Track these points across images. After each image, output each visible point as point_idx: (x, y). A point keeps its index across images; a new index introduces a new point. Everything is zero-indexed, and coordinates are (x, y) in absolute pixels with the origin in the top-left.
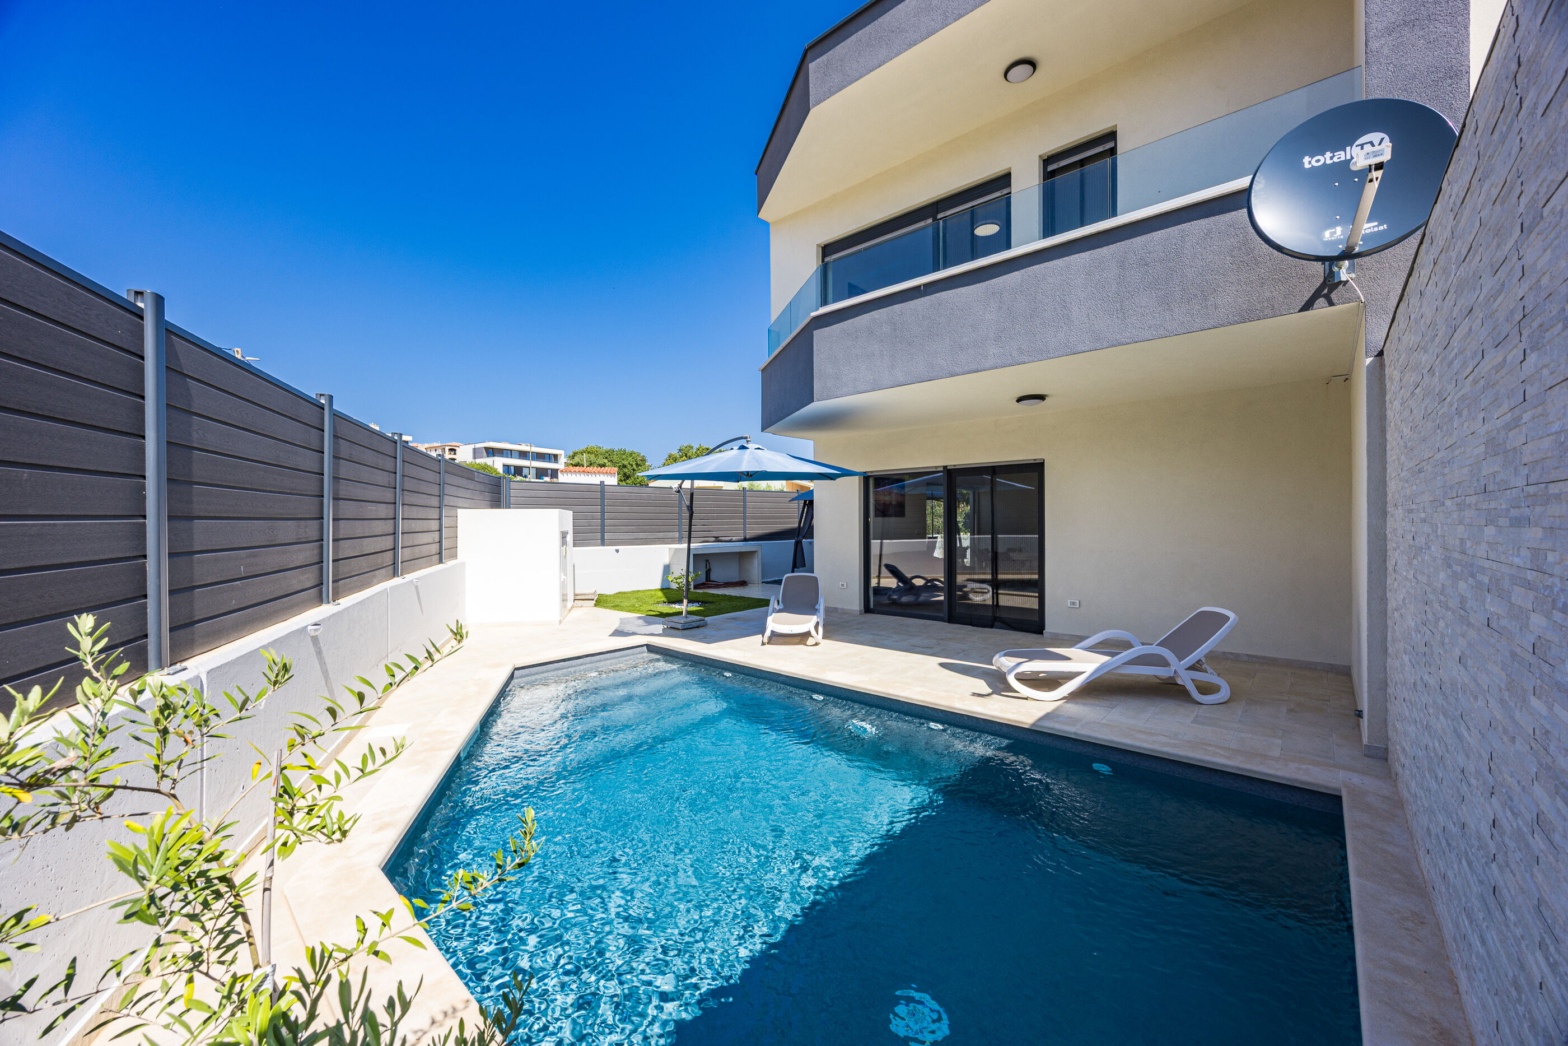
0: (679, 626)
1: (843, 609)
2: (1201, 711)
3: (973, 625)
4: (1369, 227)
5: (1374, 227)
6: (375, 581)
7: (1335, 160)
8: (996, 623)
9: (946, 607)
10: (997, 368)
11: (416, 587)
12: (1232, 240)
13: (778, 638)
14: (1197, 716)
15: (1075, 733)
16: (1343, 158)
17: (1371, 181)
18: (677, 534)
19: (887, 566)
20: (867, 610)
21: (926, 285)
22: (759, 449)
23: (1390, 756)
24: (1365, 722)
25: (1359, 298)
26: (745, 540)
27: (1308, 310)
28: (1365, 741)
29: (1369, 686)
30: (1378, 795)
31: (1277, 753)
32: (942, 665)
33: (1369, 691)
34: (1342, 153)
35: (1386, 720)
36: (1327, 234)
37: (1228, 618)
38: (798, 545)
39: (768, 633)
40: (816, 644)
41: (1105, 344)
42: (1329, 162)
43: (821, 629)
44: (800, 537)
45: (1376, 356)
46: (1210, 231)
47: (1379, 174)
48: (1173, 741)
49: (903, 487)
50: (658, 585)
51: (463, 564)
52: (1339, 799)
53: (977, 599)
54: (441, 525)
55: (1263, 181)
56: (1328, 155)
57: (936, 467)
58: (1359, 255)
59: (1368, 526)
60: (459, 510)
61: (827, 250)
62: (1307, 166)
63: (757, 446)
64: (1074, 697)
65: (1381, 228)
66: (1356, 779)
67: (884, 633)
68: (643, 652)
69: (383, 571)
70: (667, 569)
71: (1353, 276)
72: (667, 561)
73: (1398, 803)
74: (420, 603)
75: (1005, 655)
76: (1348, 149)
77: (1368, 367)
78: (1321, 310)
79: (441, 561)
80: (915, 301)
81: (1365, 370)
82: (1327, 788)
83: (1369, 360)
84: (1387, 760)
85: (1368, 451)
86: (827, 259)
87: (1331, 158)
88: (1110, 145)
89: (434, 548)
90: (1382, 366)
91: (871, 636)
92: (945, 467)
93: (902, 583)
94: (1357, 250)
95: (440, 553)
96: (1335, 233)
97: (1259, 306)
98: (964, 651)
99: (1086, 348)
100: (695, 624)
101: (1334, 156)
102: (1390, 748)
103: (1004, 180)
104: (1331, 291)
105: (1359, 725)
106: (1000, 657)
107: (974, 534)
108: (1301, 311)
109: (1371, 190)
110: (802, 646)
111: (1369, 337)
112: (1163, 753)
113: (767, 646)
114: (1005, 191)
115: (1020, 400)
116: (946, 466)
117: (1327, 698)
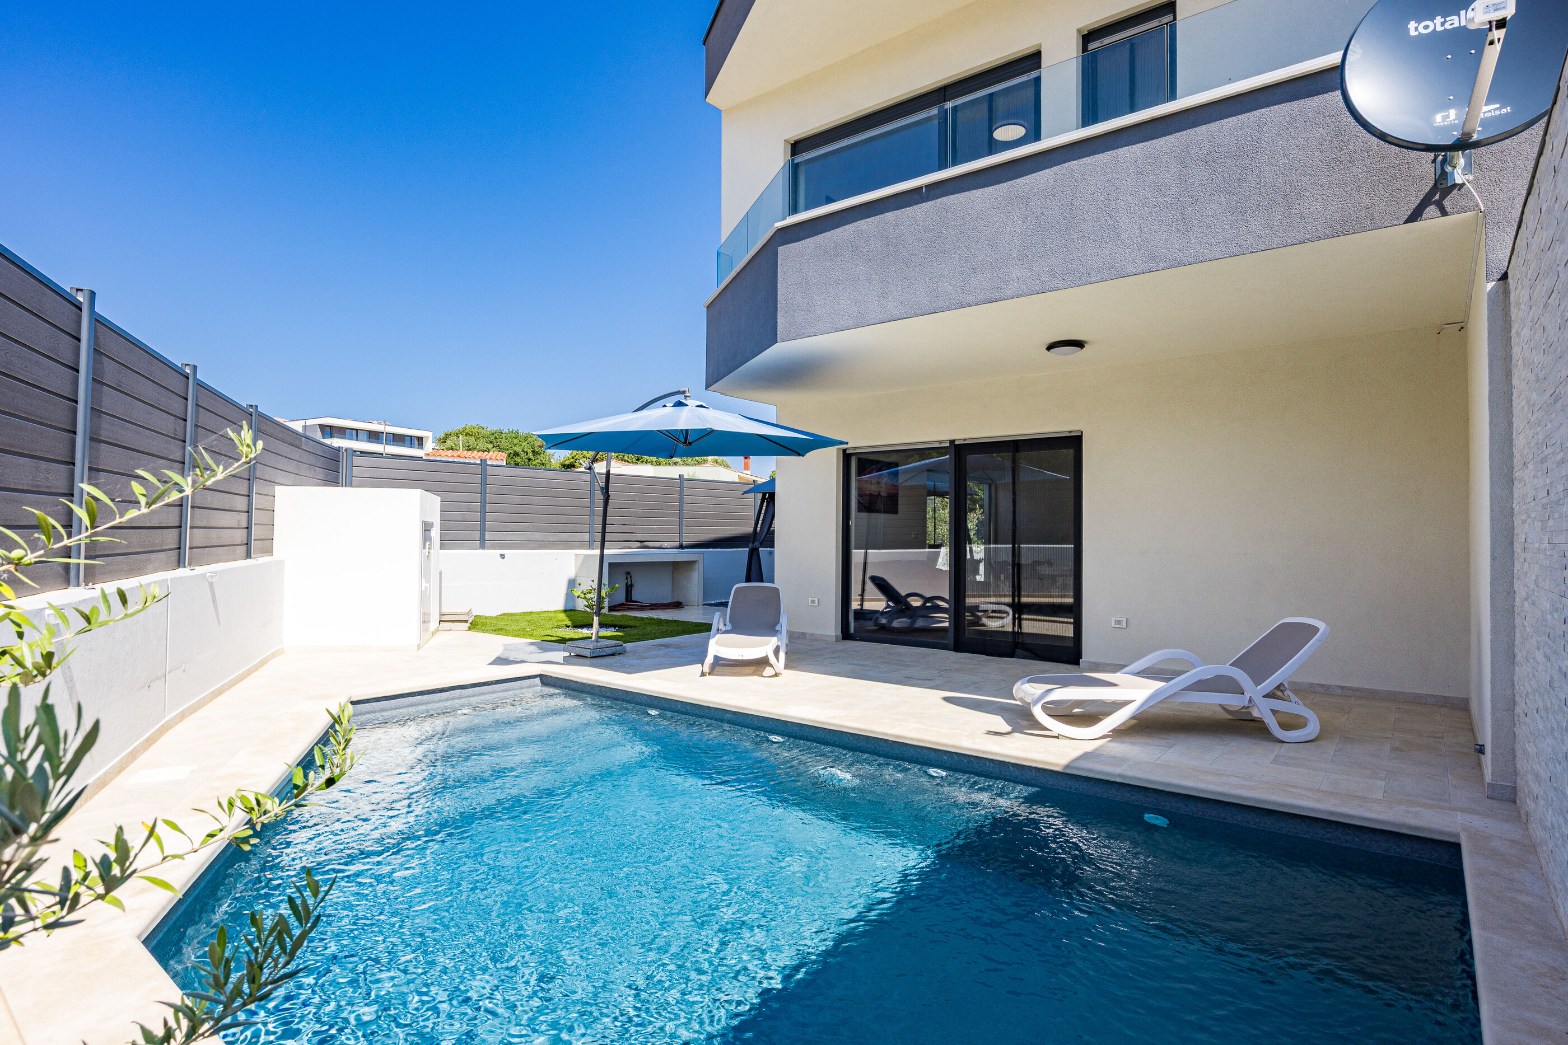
0: (587, 653)
1: (812, 635)
2: (1284, 749)
3: (987, 655)
4: (1488, 110)
5: (1495, 110)
6: (150, 567)
7: (1447, 26)
8: (1018, 651)
9: (951, 634)
10: (1021, 296)
11: (211, 584)
12: (1321, 131)
13: (722, 666)
14: (1277, 756)
15: (1120, 776)
16: (1456, 25)
17: (1492, 43)
18: (586, 537)
19: (874, 579)
20: (846, 635)
21: (930, 186)
22: (701, 406)
23: (1520, 794)
24: (1487, 759)
25: (1477, 206)
26: (681, 547)
27: (1416, 221)
28: (1488, 778)
29: (1493, 707)
30: (1506, 839)
31: (1380, 795)
32: (946, 699)
33: (1493, 714)
34: (1456, 18)
35: (1513, 750)
36: (1438, 118)
37: (1318, 629)
38: (754, 554)
39: (709, 660)
40: (776, 675)
41: (1162, 265)
42: (1439, 28)
43: (782, 655)
44: (757, 544)
45: (1499, 280)
46: (1293, 119)
47: (1499, 34)
48: (1248, 783)
49: (896, 474)
50: (560, 606)
51: (281, 563)
52: (1456, 847)
53: (993, 625)
54: (250, 504)
55: (1359, 51)
56: (1439, 20)
57: (941, 442)
58: (1477, 145)
59: (1491, 498)
60: (278, 488)
61: (797, 147)
62: (1413, 33)
63: (700, 403)
64: (1119, 733)
65: (1504, 111)
66: (1478, 822)
67: (867, 663)
68: (535, 686)
69: (162, 556)
70: (572, 583)
71: (1471, 178)
72: (572, 574)
73: (1530, 848)
74: (216, 609)
75: (1029, 681)
76: (1462, 13)
77: (1489, 294)
78: (1432, 222)
79: (248, 555)
80: (914, 207)
81: (1486, 297)
82: (1441, 833)
83: (1490, 285)
84: (1515, 802)
85: (1490, 401)
86: (799, 159)
87: (1443, 24)
88: (1168, 18)
89: (240, 536)
90: (1506, 292)
91: (851, 667)
92: (952, 442)
93: (893, 602)
94: (1475, 137)
95: (248, 544)
96: (1448, 116)
97: (1354, 216)
98: (974, 683)
99: (1138, 270)
100: (609, 651)
101: (1445, 21)
102: (1520, 783)
103: (1033, 60)
104: (1443, 197)
105: (1479, 764)
106: (1022, 684)
107: (990, 543)
108: (1406, 222)
109: (1492, 55)
110: (755, 678)
111: (1490, 255)
112: (1234, 796)
113: (708, 677)
114: (1034, 74)
115: (1050, 347)
116: (954, 441)
117: (1440, 735)
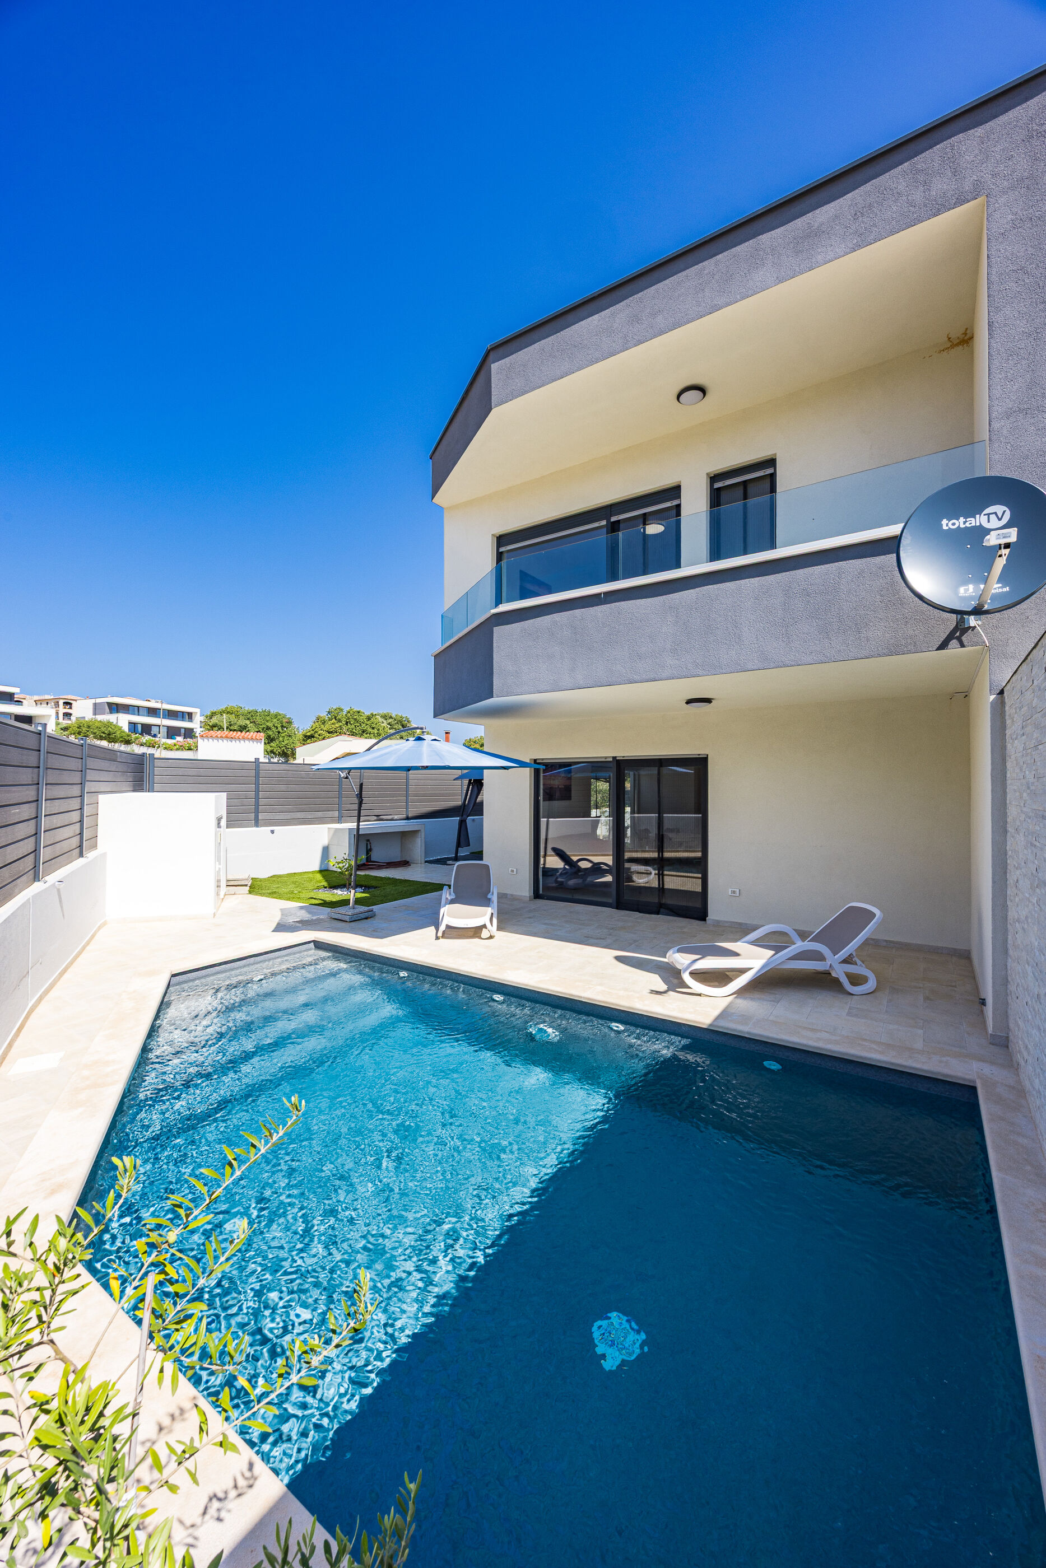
1: (512, 895)
2: (853, 1002)
3: (640, 912)
4: (996, 588)
5: (999, 588)
6: (17, 890)
7: (967, 525)
8: (662, 910)
9: (613, 890)
10: (673, 678)
11: (59, 890)
12: (881, 581)
13: (453, 932)
14: (850, 1008)
15: (748, 1033)
16: (973, 524)
17: (1000, 556)
18: (336, 814)
19: (554, 849)
20: (537, 895)
21: (607, 594)
23: (1010, 1044)
24: (989, 1009)
25: (984, 642)
26: (407, 818)
27: (944, 649)
28: (990, 1030)
29: (994, 983)
30: (1006, 1085)
31: (919, 1045)
32: (618, 958)
33: (993, 987)
34: (973, 519)
35: (1007, 1012)
36: (962, 590)
37: (874, 915)
38: (462, 824)
39: (442, 928)
40: (491, 937)
41: (772, 665)
42: (962, 526)
43: (495, 921)
44: (465, 816)
45: (998, 694)
46: (863, 571)
47: (1007, 551)
48: (834, 1038)
49: (570, 772)
50: (316, 867)
51: (104, 855)
52: (974, 1089)
53: (640, 881)
54: (82, 815)
55: (910, 538)
56: (962, 520)
57: (606, 758)
58: (987, 612)
59: (992, 842)
60: (102, 796)
61: (502, 540)
62: (945, 527)
63: (433, 737)
64: (741, 992)
65: (1005, 590)
66: (987, 1070)
67: (555, 922)
68: (310, 949)
69: (25, 877)
70: (326, 850)
71: (980, 623)
72: (326, 843)
73: (1021, 1093)
74: (62, 907)
75: (679, 951)
76: (978, 516)
77: (991, 703)
78: (954, 650)
79: (81, 855)
80: (596, 608)
81: (989, 706)
82: (965, 1079)
83: (992, 697)
84: (1008, 1047)
85: (992, 776)
86: (502, 550)
87: (965, 523)
88: (770, 471)
89: (75, 841)
90: (1003, 703)
91: (544, 926)
92: (614, 758)
93: (568, 866)
94: (986, 607)
95: (81, 846)
96: (968, 590)
97: (903, 642)
98: (635, 941)
99: (755, 667)
101: (966, 521)
102: (1011, 1038)
103: (675, 491)
104: (962, 634)
105: (982, 1011)
106: (674, 953)
107: (634, 813)
108: (938, 649)
109: (1000, 563)
110: (476, 940)
111: (993, 677)
112: (826, 1050)
113: (441, 940)
114: (675, 502)
115: (689, 702)
116: (616, 757)
117: (954, 984)
